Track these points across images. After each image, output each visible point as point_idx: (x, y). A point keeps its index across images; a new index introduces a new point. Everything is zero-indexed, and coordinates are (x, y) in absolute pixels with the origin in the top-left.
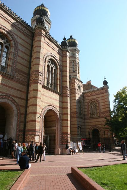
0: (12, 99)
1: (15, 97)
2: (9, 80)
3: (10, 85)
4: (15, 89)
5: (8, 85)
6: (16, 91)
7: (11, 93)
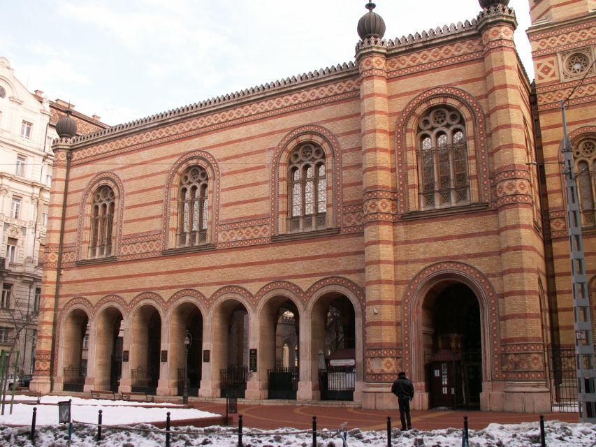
0: (345, 279)
1: (350, 272)
2: (331, 241)
3: (335, 251)
4: (348, 254)
5: (330, 253)
6: (352, 257)
7: (341, 268)
